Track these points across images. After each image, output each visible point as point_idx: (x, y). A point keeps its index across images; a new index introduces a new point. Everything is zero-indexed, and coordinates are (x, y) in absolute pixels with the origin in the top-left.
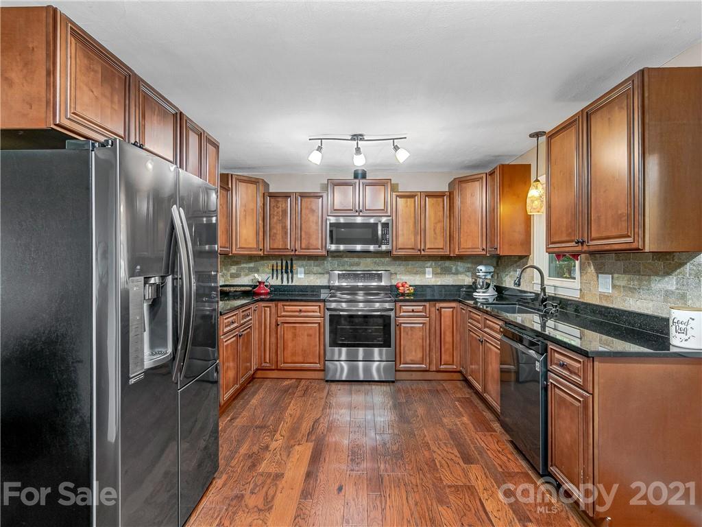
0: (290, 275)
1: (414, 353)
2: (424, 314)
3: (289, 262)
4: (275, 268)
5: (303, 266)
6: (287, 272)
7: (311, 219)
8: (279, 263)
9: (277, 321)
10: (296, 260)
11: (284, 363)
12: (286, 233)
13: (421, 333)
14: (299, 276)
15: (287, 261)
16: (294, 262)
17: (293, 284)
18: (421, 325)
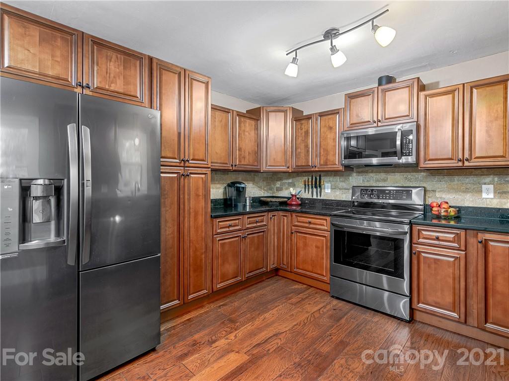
0: (319, 190)
1: (439, 294)
2: (456, 245)
3: (318, 178)
4: (307, 183)
5: (330, 181)
6: (316, 187)
7: (329, 136)
8: (310, 178)
9: (291, 230)
10: (325, 176)
11: (297, 268)
12: (308, 151)
13: (451, 271)
14: (326, 191)
15: (315, 177)
16: (322, 178)
17: (321, 198)
18: (452, 259)
